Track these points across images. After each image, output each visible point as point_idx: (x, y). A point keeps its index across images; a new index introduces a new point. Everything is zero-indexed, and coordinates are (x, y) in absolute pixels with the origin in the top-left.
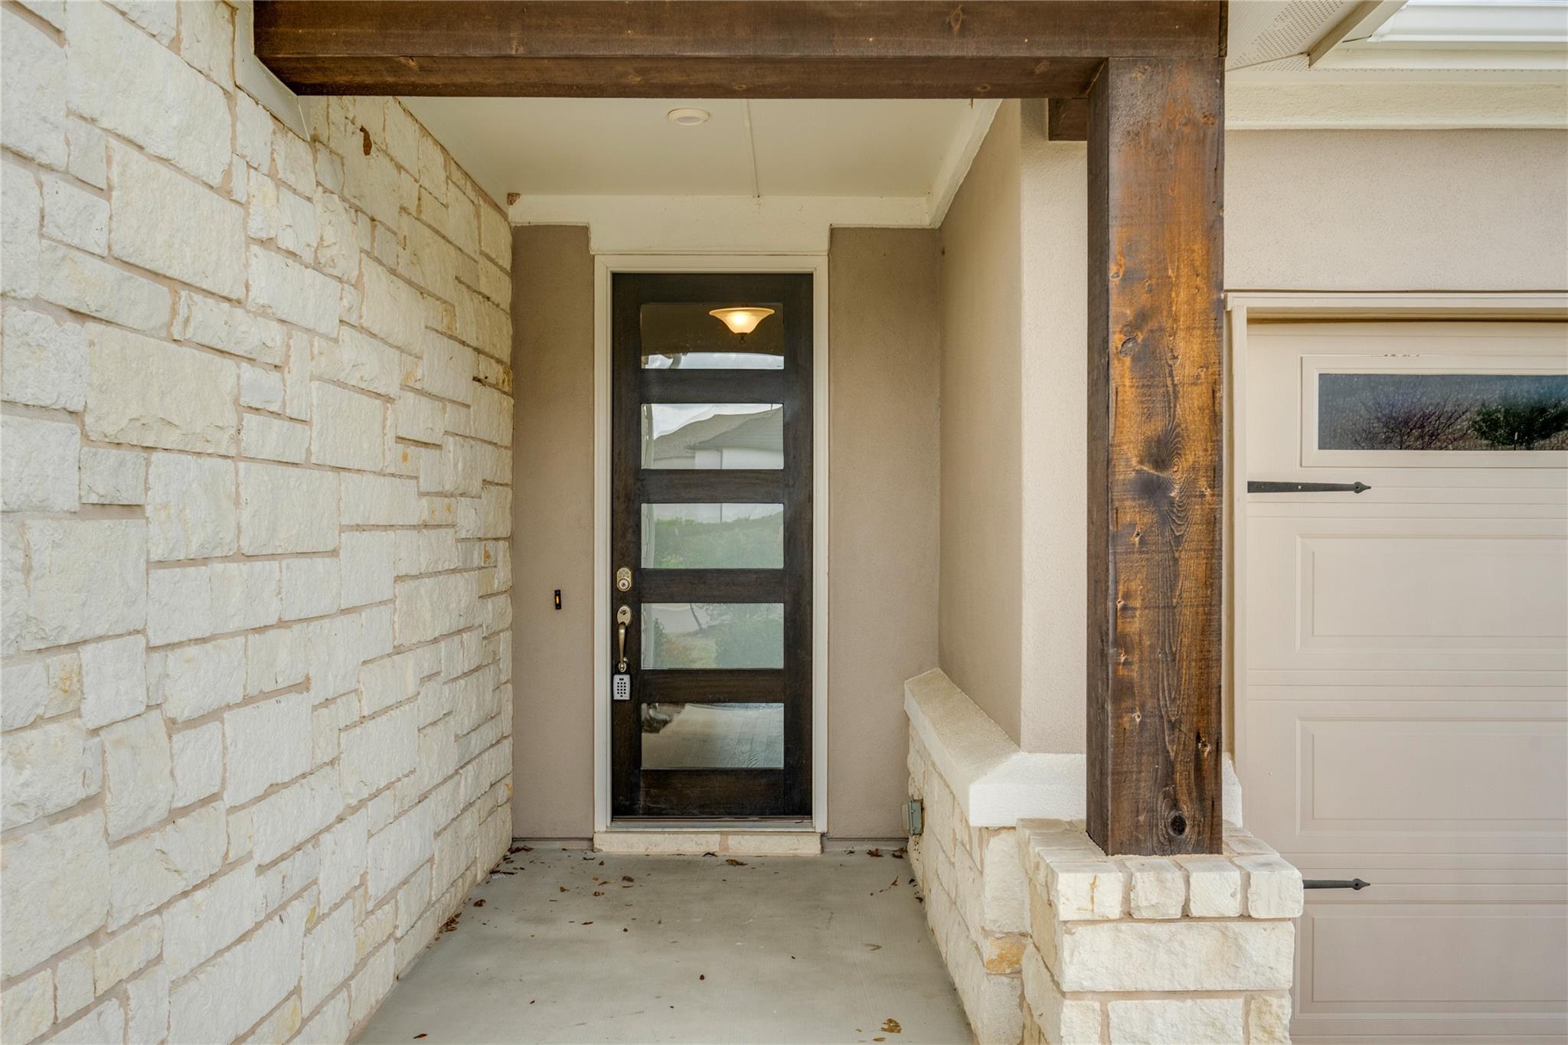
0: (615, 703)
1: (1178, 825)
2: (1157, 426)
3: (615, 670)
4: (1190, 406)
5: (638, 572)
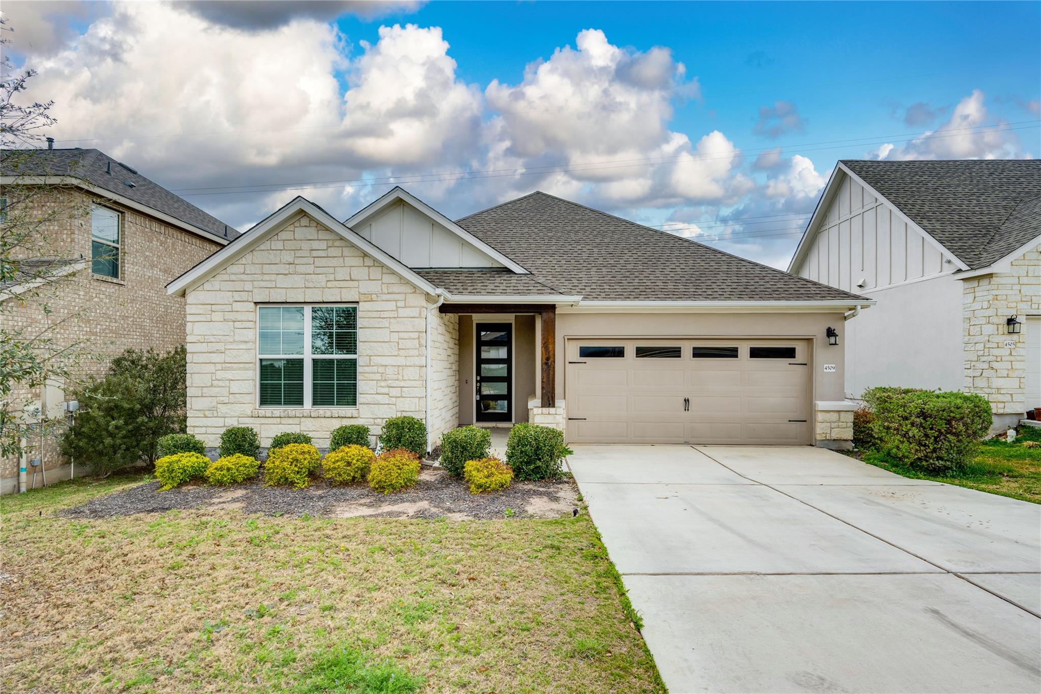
0: (477, 401)
1: (550, 404)
2: (547, 356)
3: (477, 395)
4: (551, 353)
5: (481, 377)
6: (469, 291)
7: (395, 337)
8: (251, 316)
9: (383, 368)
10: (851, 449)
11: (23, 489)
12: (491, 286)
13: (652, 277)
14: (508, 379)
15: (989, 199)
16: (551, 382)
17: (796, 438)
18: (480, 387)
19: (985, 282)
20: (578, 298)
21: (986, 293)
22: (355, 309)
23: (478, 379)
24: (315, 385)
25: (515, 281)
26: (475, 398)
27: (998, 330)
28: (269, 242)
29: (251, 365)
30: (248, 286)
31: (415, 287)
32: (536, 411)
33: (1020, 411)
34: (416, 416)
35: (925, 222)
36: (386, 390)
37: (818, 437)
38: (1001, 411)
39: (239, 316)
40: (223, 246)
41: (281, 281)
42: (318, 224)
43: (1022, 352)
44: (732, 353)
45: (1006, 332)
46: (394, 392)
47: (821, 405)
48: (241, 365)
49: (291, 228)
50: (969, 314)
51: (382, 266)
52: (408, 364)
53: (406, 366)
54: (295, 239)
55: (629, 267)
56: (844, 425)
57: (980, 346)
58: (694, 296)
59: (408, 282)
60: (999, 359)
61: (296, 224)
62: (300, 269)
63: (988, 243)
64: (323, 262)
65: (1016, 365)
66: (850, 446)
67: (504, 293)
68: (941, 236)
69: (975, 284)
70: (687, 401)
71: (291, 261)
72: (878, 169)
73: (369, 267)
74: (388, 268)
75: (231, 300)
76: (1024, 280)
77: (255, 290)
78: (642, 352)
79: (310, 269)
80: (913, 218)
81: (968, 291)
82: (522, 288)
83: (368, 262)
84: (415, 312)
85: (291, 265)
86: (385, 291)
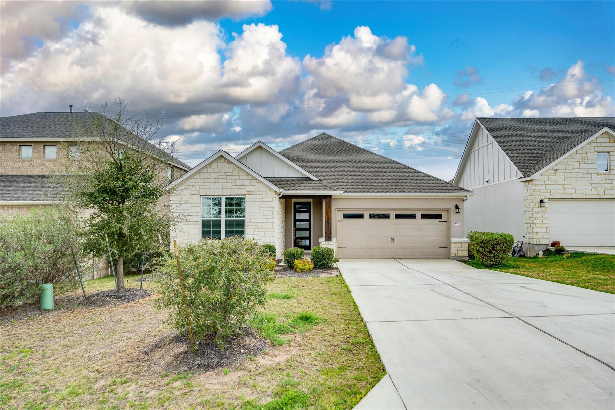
0: (294, 240)
1: (329, 240)
2: (328, 218)
6: (293, 189)
7: (262, 210)
8: (198, 201)
9: (257, 223)
10: (467, 260)
11: (95, 278)
12: (303, 187)
13: (376, 181)
14: (309, 229)
15: (545, 140)
16: (329, 230)
17: (443, 256)
18: (296, 233)
19: (530, 183)
20: (342, 192)
21: (531, 188)
22: (244, 198)
23: (295, 229)
24: (226, 231)
25: (313, 184)
26: (293, 238)
27: (536, 205)
28: (207, 169)
29: (199, 222)
30: (198, 188)
31: (270, 188)
32: (323, 243)
33: (547, 243)
34: (272, 244)
35: (510, 153)
36: (258, 233)
37: (452, 255)
38: (538, 243)
39: (193, 201)
40: (187, 171)
41: (212, 186)
42: (228, 161)
43: (547, 216)
44: (413, 216)
45: (539, 206)
46: (261, 234)
47: (453, 240)
48: (194, 222)
49: (216, 163)
50: (525, 198)
51: (256, 179)
52: (267, 222)
53: (267, 223)
54: (218, 168)
55: (367, 176)
56: (464, 249)
57: (529, 213)
58: (394, 191)
59: (267, 186)
60: (537, 219)
61: (218, 161)
62: (220, 180)
63: (536, 164)
64: (230, 178)
65: (545, 222)
66: (467, 259)
67: (308, 190)
68: (516, 160)
69: (527, 184)
70: (392, 239)
71: (216, 177)
72: (495, 123)
73: (250, 180)
74: (259, 180)
75: (190, 194)
76: (547, 183)
77: (200, 190)
78: (372, 216)
79: (225, 180)
80: (505, 150)
81: (525, 187)
82: (316, 187)
83: (250, 177)
84: (271, 199)
85: (216, 179)
86: (257, 190)
